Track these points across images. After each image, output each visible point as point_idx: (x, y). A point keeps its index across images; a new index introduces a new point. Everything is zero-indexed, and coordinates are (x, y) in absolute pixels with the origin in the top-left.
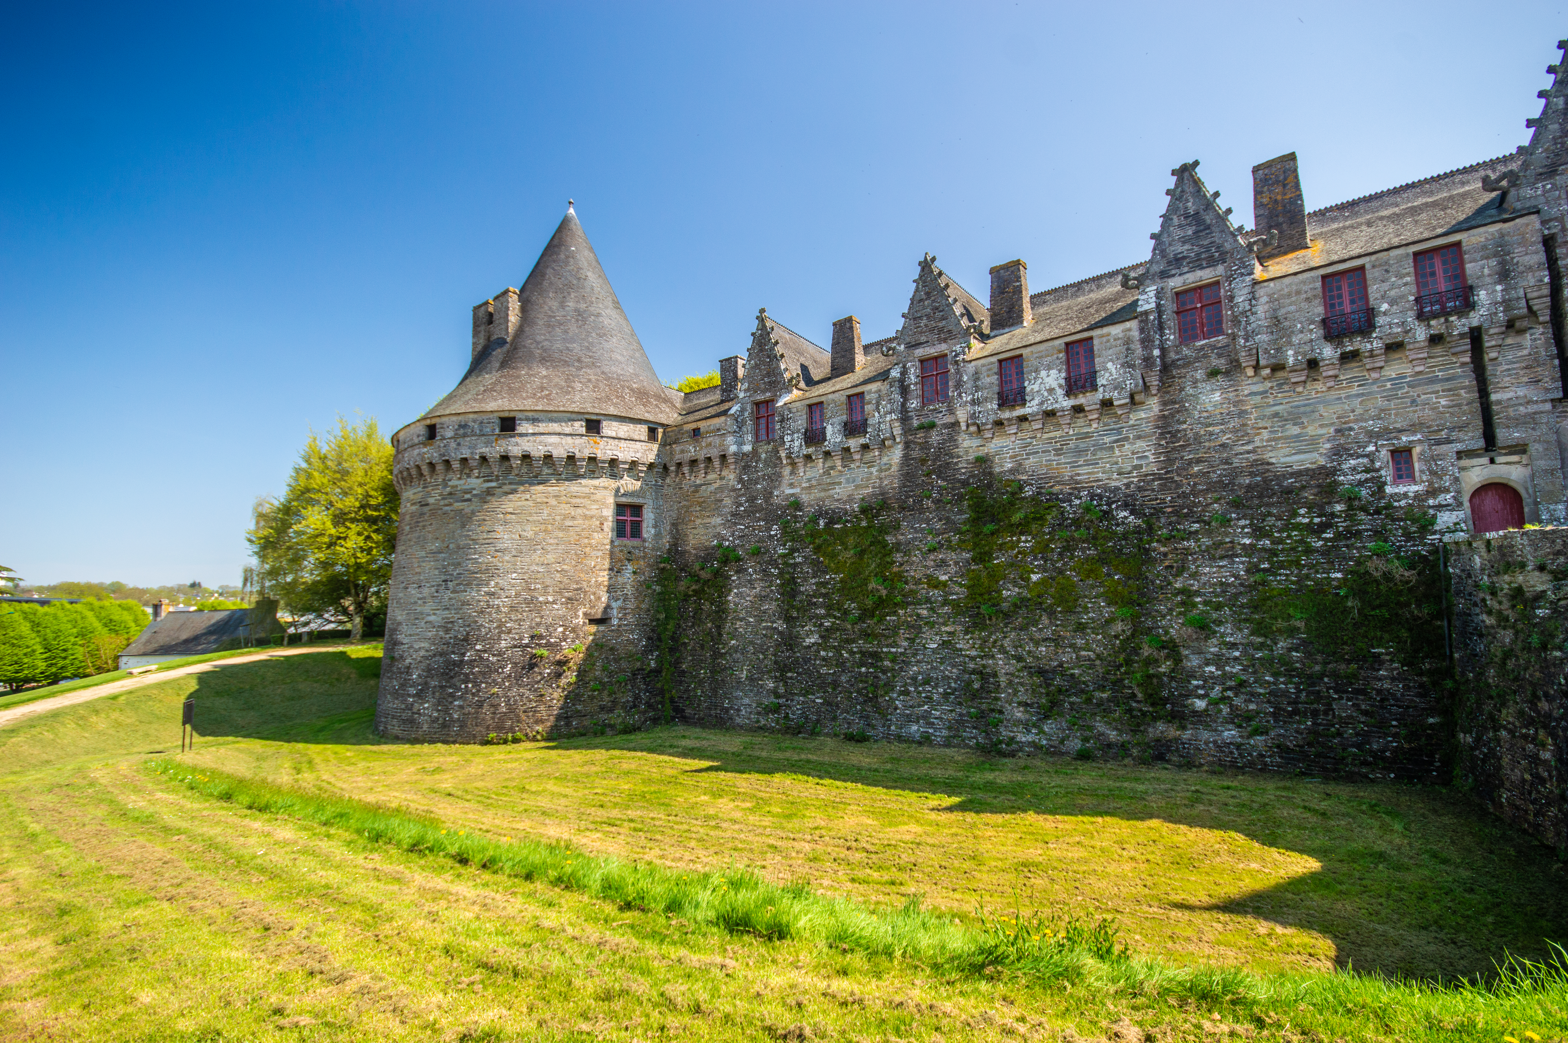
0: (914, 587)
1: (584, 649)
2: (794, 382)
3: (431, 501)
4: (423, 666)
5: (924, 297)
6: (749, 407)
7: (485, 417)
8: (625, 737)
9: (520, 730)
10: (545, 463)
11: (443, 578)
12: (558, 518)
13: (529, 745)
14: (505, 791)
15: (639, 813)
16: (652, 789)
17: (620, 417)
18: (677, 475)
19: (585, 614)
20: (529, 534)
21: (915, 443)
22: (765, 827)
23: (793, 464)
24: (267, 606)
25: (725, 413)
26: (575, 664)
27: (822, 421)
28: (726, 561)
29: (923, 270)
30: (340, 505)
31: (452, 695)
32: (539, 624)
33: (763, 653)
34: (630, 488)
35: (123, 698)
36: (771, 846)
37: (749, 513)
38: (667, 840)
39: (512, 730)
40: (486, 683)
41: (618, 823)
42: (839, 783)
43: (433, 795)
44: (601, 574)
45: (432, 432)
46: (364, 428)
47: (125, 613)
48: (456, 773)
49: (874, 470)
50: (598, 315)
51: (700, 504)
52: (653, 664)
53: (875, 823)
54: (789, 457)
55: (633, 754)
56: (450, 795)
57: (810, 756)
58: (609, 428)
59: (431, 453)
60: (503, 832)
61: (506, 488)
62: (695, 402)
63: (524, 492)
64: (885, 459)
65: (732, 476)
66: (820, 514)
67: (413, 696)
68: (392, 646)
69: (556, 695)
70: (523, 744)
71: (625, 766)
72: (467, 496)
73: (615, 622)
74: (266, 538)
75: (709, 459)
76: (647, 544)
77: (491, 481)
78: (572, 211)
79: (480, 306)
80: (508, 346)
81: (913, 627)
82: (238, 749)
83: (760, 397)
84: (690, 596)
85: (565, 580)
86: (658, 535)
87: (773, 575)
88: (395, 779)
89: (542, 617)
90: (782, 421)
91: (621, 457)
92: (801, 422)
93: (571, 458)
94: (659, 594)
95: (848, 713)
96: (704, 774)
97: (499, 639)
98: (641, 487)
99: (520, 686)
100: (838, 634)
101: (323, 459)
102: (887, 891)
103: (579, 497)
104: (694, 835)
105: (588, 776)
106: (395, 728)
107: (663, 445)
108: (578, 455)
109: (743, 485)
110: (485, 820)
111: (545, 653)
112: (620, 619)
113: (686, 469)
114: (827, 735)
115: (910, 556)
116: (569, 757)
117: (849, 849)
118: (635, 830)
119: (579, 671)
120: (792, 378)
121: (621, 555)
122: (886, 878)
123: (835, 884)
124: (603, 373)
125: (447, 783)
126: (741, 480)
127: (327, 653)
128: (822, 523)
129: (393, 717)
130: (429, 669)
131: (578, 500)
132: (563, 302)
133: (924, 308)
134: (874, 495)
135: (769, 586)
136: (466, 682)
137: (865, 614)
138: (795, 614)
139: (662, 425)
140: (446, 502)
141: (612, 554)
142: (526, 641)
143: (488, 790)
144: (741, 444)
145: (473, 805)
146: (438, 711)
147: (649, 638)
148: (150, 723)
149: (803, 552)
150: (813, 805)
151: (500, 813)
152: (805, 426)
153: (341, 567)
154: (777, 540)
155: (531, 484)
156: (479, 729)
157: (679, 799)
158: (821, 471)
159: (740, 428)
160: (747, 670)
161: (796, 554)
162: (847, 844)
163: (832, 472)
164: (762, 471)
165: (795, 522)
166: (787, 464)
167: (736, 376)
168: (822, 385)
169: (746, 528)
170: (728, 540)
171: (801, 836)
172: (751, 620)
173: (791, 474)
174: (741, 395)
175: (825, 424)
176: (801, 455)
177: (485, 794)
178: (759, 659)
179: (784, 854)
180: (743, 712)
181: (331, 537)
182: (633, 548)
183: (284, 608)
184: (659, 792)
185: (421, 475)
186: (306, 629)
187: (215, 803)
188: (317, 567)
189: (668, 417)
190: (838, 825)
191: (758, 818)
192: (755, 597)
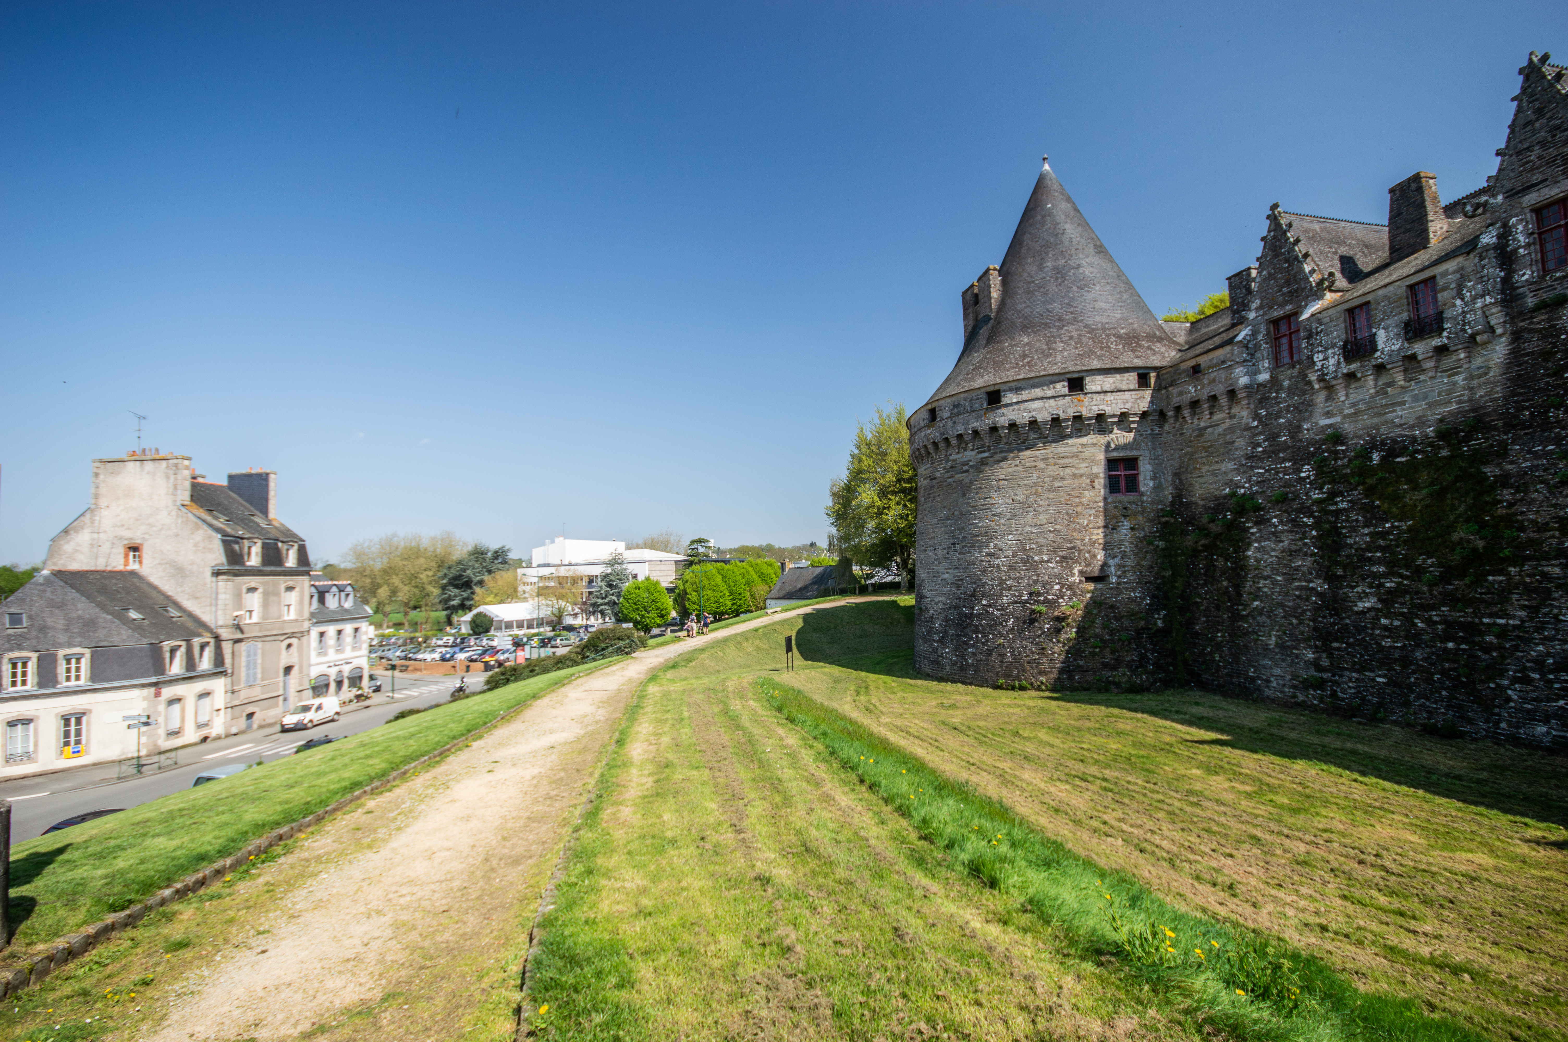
0: (1536, 535)
1: (1082, 606)
2: (1326, 283)
3: (938, 475)
4: (942, 617)
5: (1533, 117)
6: (1263, 329)
7: (973, 394)
8: (1131, 696)
9: (1026, 679)
10: (1030, 429)
11: (952, 541)
12: (1047, 480)
13: (1034, 693)
14: (1001, 732)
15: (1117, 774)
16: (1141, 753)
17: (1104, 370)
18: (1176, 420)
19: (1081, 572)
20: (1021, 498)
21: (1530, 331)
22: (1256, 816)
23: (1329, 388)
24: (845, 563)
25: (1230, 342)
26: (1074, 621)
27: (1370, 327)
28: (1241, 511)
29: (1527, 78)
30: (882, 482)
31: (966, 643)
32: (1036, 582)
33: (1297, 618)
34: (1122, 441)
35: (761, 630)
36: (1255, 838)
37: (1271, 453)
38: (1134, 805)
39: (1018, 678)
40: (993, 634)
41: (1090, 779)
42: (1387, 784)
43: (943, 727)
44: (1095, 532)
45: (933, 414)
46: (895, 414)
47: (770, 568)
48: (967, 711)
49: (1459, 379)
50: (1079, 266)
51: (1206, 449)
52: (1160, 623)
53: (1422, 841)
54: (1321, 379)
55: (1133, 714)
56: (955, 729)
57: (1360, 747)
58: (1093, 384)
59: (933, 433)
60: (985, 767)
61: (998, 457)
62: (1204, 330)
63: (1013, 458)
64: (1478, 362)
65: (1245, 413)
66: (1373, 445)
67: (937, 642)
68: (920, 598)
69: (1056, 649)
70: (1028, 692)
71: (1121, 726)
72: (965, 468)
73: (1114, 579)
74: (837, 511)
75: (1214, 398)
76: (1145, 498)
77: (984, 452)
78: (1047, 167)
79: (967, 290)
80: (992, 321)
81: (1535, 591)
82: (824, 673)
83: (1277, 313)
84: (1200, 551)
85: (1058, 539)
86: (1158, 488)
87: (1306, 525)
88: (920, 709)
89: (1038, 575)
90: (1310, 336)
91: (1108, 410)
92: (1338, 334)
93: (1056, 420)
94: (1163, 550)
95: (1428, 699)
96: (1206, 747)
97: (1001, 595)
98: (1134, 439)
99: (1022, 638)
100: (1408, 597)
101: (869, 445)
103: (1067, 457)
104: (1165, 807)
105: (1079, 729)
106: (927, 668)
107: (1158, 389)
108: (1062, 416)
109: (1260, 421)
110: (975, 755)
111: (1044, 609)
112: (1119, 577)
113: (1186, 413)
114: (1395, 723)
115: (1526, 491)
116: (1067, 710)
117: (1361, 862)
118: (1105, 789)
119: (1078, 628)
120: (1322, 281)
121: (1116, 512)
123: (1318, 895)
124: (1086, 326)
125: (957, 717)
126: (1256, 416)
127: (883, 601)
128: (1376, 457)
129: (925, 658)
130: (947, 620)
131: (1066, 461)
132: (1042, 264)
133: (1534, 132)
134: (1460, 412)
135: (1301, 539)
136: (976, 632)
137: (1449, 573)
138: (1340, 572)
139: (1155, 369)
140: (949, 474)
141: (1106, 510)
142: (1025, 598)
143: (987, 729)
144: (1254, 374)
145: (971, 741)
146: (957, 655)
147: (1153, 597)
148: (776, 649)
149: (1349, 495)
150: (1337, 804)
151: (989, 751)
152: (1344, 337)
153: (889, 531)
154: (1310, 483)
155: (1020, 450)
156: (990, 674)
157: (1166, 768)
158: (1372, 391)
159: (1252, 355)
160: (1276, 636)
161: (1339, 499)
162: (1362, 857)
163: (1389, 389)
164: (1286, 401)
165: (1336, 460)
166: (1321, 389)
167: (1249, 291)
168: (1372, 278)
169: (1266, 471)
170: (1243, 487)
171: (1300, 834)
172: (1279, 578)
173: (1327, 400)
174: (1252, 315)
175: (1374, 330)
176: (1340, 375)
177: (984, 732)
178: (1292, 624)
179: (1266, 849)
180: (1274, 684)
181: (879, 508)
182: (1129, 503)
183: (856, 564)
184: (1147, 758)
185: (929, 453)
186: (872, 581)
187: (774, 713)
188: (873, 532)
189: (1164, 357)
190: (1360, 833)
191: (1253, 805)
192: (1283, 551)
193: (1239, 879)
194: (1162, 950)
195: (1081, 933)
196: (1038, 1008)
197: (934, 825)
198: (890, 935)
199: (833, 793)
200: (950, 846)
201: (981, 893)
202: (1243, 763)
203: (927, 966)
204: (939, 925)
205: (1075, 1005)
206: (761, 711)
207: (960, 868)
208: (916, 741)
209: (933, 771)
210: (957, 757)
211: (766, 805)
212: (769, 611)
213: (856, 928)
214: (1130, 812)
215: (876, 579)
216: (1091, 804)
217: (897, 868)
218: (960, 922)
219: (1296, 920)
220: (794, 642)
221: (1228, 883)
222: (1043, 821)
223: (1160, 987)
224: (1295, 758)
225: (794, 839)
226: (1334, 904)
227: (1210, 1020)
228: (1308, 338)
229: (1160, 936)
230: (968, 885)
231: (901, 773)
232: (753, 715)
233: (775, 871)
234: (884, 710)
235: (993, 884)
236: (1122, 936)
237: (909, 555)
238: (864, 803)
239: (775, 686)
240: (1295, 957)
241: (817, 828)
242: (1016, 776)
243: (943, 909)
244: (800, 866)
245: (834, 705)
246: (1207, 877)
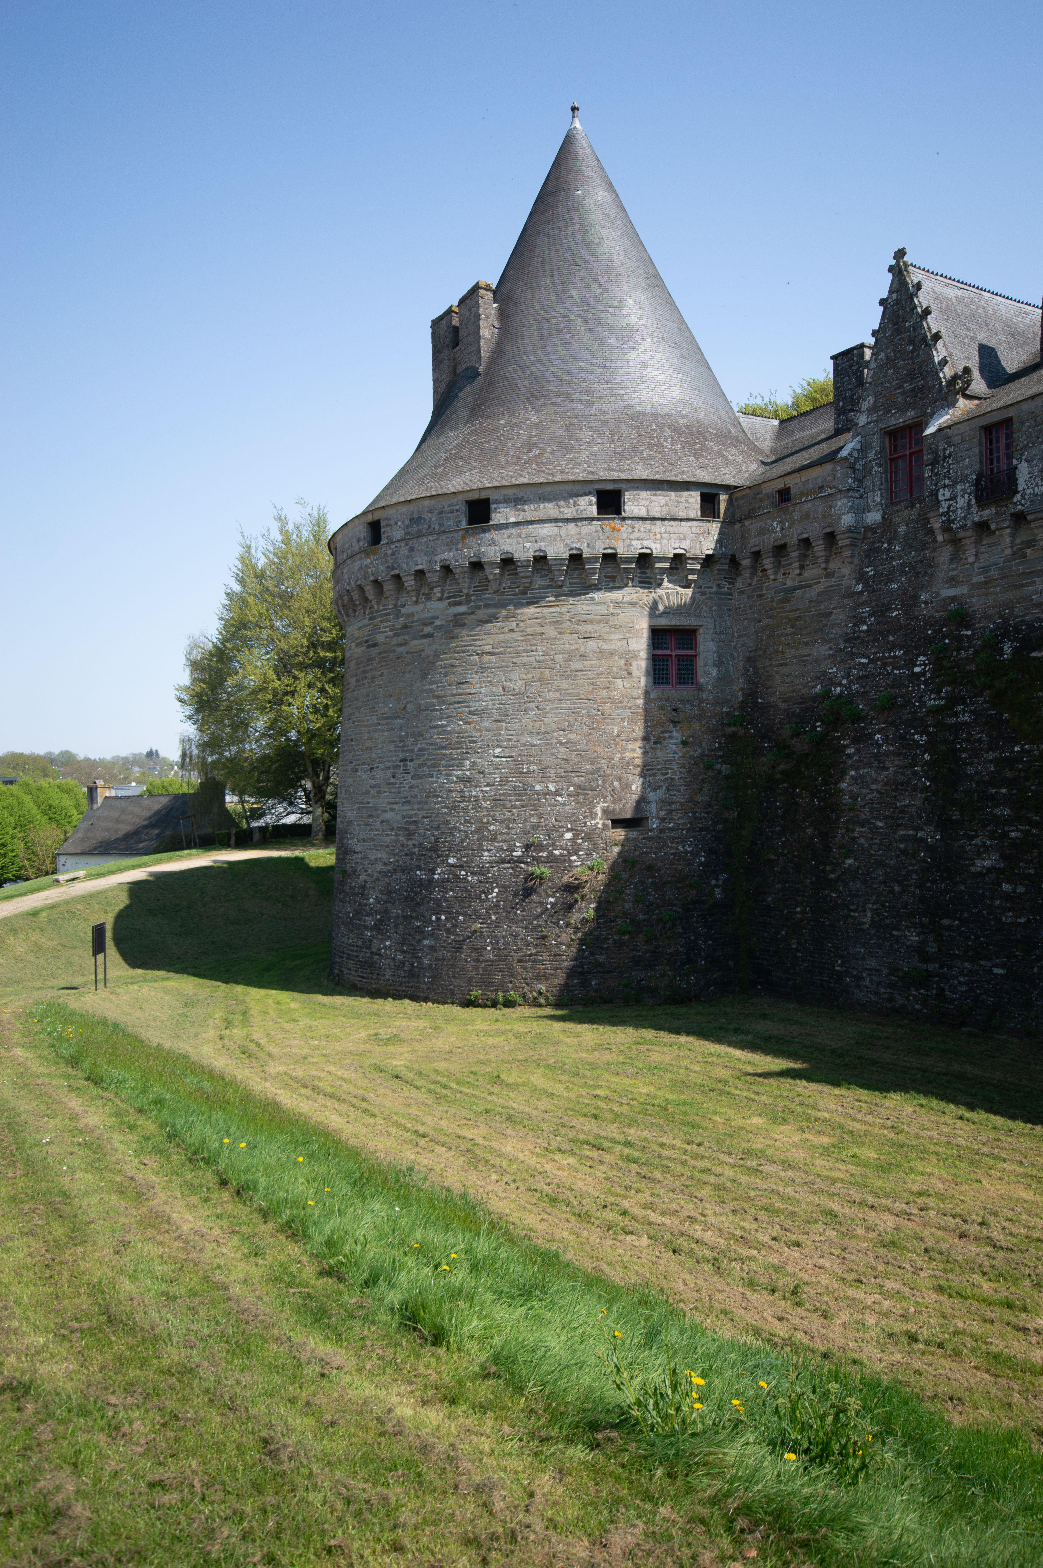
1: (606, 867)
2: (960, 384)
3: (380, 638)
4: (381, 885)
6: (876, 441)
7: (445, 503)
9: (515, 988)
10: (536, 570)
11: (401, 755)
12: (559, 657)
13: (527, 1011)
14: (472, 1079)
15: (646, 1133)
16: (683, 1097)
17: (653, 482)
18: (753, 574)
19: (605, 811)
20: (518, 686)
22: (834, 1181)
23: (955, 542)
24: (212, 790)
25: (832, 457)
26: (593, 890)
27: (1010, 457)
28: (835, 721)
30: (283, 645)
31: (420, 930)
32: (536, 827)
33: (900, 883)
34: (675, 601)
35: (44, 914)
36: (831, 1214)
37: (878, 634)
38: (669, 1180)
39: (502, 986)
40: (464, 915)
41: (606, 1144)
42: (999, 1120)
43: (376, 1075)
44: (630, 746)
45: (375, 530)
46: (308, 526)
47: (65, 796)
48: (417, 1046)
50: (621, 304)
51: (793, 622)
52: (718, 893)
54: (947, 529)
56: (397, 1077)
57: (969, 1068)
58: (635, 504)
59: (375, 565)
60: (443, 1139)
61: (482, 614)
62: (798, 435)
63: (507, 618)
65: (846, 571)
66: (1005, 631)
67: (372, 929)
69: (564, 938)
70: (519, 1009)
71: (655, 1057)
72: (428, 630)
73: (654, 824)
74: (199, 695)
75: (806, 543)
76: (705, 695)
77: (459, 604)
79: (441, 318)
80: (480, 379)
82: (166, 991)
83: (896, 421)
84: (778, 781)
85: (573, 756)
86: (723, 679)
87: (917, 745)
88: (338, 1046)
89: (540, 816)
90: (934, 463)
91: (657, 549)
92: (970, 462)
93: (576, 559)
94: (727, 777)
96: (772, 1081)
97: (480, 849)
98: (693, 599)
99: (511, 920)
100: (1036, 853)
101: (261, 576)
102: (989, 1315)
103: (591, 622)
104: (712, 1179)
105: (594, 1066)
106: (352, 973)
107: (728, 524)
108: (587, 553)
109: (866, 585)
110: (428, 1120)
111: (547, 872)
112: (663, 820)
113: (768, 562)
114: (1013, 1031)
117: (963, 1235)
118: (628, 1159)
119: (599, 902)
120: (955, 377)
121: (661, 715)
122: (1003, 1294)
123: (907, 1290)
124: (628, 406)
125: (400, 1058)
126: (861, 577)
127: (280, 859)
128: (1008, 648)
129: (349, 957)
130: (389, 892)
131: (589, 627)
132: (563, 291)
135: (911, 766)
136: (438, 912)
138: (956, 816)
139: (727, 488)
140: (400, 639)
141: (647, 711)
142: (518, 853)
143: (450, 1075)
144: (861, 510)
145: (422, 1096)
146: (403, 952)
147: (710, 852)
148: (74, 948)
149: (972, 703)
150: (937, 1154)
151: (452, 1111)
152: (977, 467)
153: (293, 735)
154: (926, 683)
155: (518, 605)
156: (457, 982)
157: (717, 1118)
158: (1008, 551)
159: (860, 481)
160: (872, 910)
161: (960, 708)
162: (965, 1227)
163: (1028, 551)
164: (900, 557)
165: (958, 650)
166: (946, 542)
167: (861, 382)
168: (1017, 384)
169: (871, 661)
170: (840, 684)
171: (888, 1202)
172: (880, 824)
173: (952, 560)
174: (862, 420)
175: (1015, 462)
176: (969, 524)
177: (444, 1080)
178: (892, 892)
179: (843, 1229)
180: (867, 982)
181: (275, 693)
182: (682, 701)
183: (233, 791)
184: (691, 1104)
185: (366, 600)
186: (261, 823)
187: (63, 1068)
188: (264, 735)
189: (740, 471)
190: (963, 1193)
191: (829, 1164)
192: (886, 784)
193: (806, 1278)
194: (685, 1409)
195: (569, 1399)
196: (494, 1537)
197: (347, 1249)
198: (252, 1455)
199: (167, 1208)
200: (370, 1282)
201: (418, 1356)
202: (821, 1103)
203: (315, 1498)
204: (342, 1422)
205: (551, 1520)
206: (36, 1067)
207: (384, 1317)
208: (329, 1103)
209: (355, 1154)
210: (397, 1124)
211: (35, 1244)
212: (62, 877)
213: (192, 1452)
214: (661, 1192)
215: (268, 819)
216: (607, 1185)
217: (275, 1331)
218: (378, 1411)
219: (878, 1330)
220: (109, 934)
221: (792, 1286)
222: (531, 1220)
223: (679, 1468)
224: (888, 1091)
225: (85, 1302)
226: (927, 1300)
227: (745, 1509)
228: (933, 464)
229: (683, 1388)
230: (398, 1344)
231: (296, 1163)
232: (21, 1076)
233: (43, 1369)
234: (275, 1051)
235: (438, 1338)
236: (630, 1395)
237: (327, 778)
238: (225, 1222)
239: (67, 1017)
240: (871, 1384)
241: (133, 1278)
242: (492, 1150)
243: (352, 1393)
244: (94, 1353)
245: (184, 1046)
246: (764, 1280)
